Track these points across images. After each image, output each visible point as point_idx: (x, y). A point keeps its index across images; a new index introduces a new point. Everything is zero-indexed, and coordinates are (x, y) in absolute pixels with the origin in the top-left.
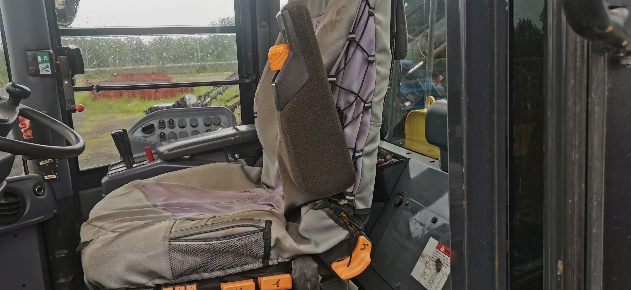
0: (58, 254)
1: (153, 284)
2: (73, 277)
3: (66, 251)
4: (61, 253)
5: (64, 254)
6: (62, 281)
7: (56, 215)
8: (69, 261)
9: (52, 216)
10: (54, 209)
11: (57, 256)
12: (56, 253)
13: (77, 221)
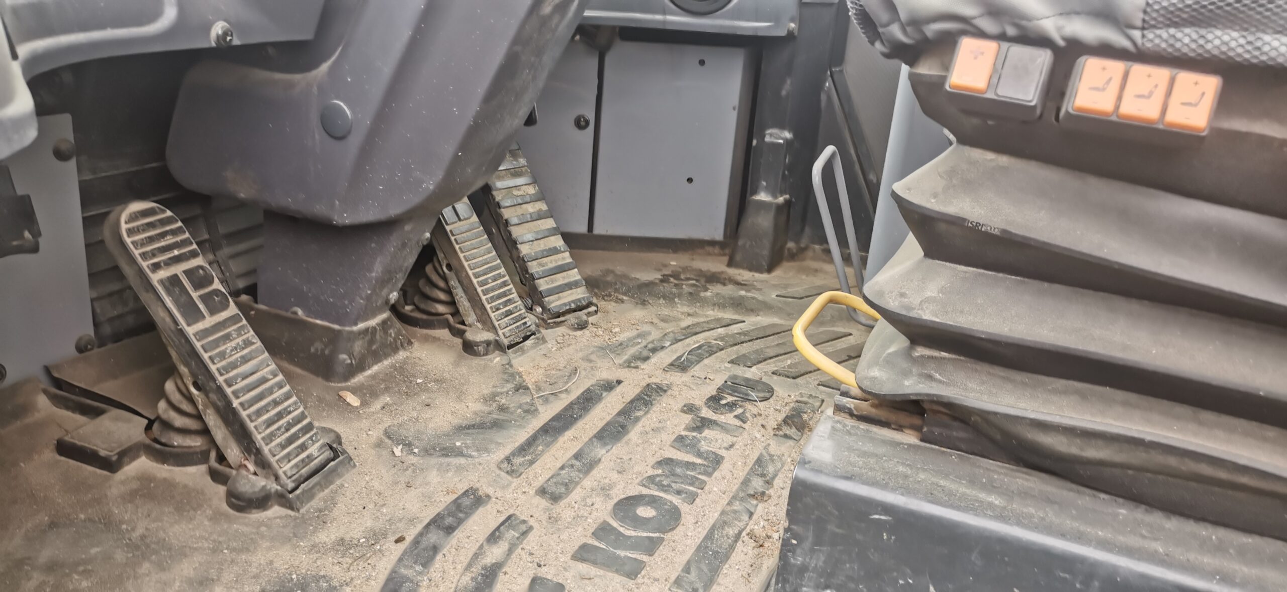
0: (771, 135)
1: (1059, 29)
2: (786, 200)
3: (788, 135)
4: (778, 136)
5: (782, 139)
6: (763, 196)
7: (791, 36)
8: (787, 160)
9: (783, 33)
10: (792, 20)
11: (768, 139)
12: (769, 131)
13: (829, 73)
